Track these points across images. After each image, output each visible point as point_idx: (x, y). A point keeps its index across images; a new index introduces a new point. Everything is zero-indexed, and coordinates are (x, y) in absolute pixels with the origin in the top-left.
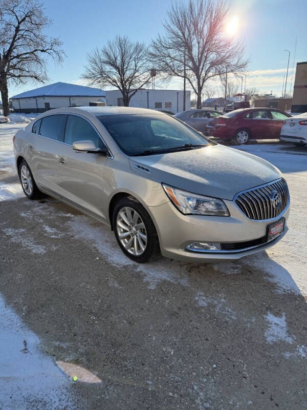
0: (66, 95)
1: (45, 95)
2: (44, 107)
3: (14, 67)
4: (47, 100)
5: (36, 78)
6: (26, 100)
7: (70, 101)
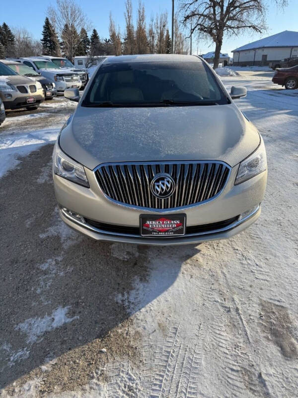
0: (289, 45)
1: (265, 46)
2: (260, 59)
3: (232, 19)
4: (266, 52)
5: (254, 28)
6: (245, 52)
7: (291, 51)
